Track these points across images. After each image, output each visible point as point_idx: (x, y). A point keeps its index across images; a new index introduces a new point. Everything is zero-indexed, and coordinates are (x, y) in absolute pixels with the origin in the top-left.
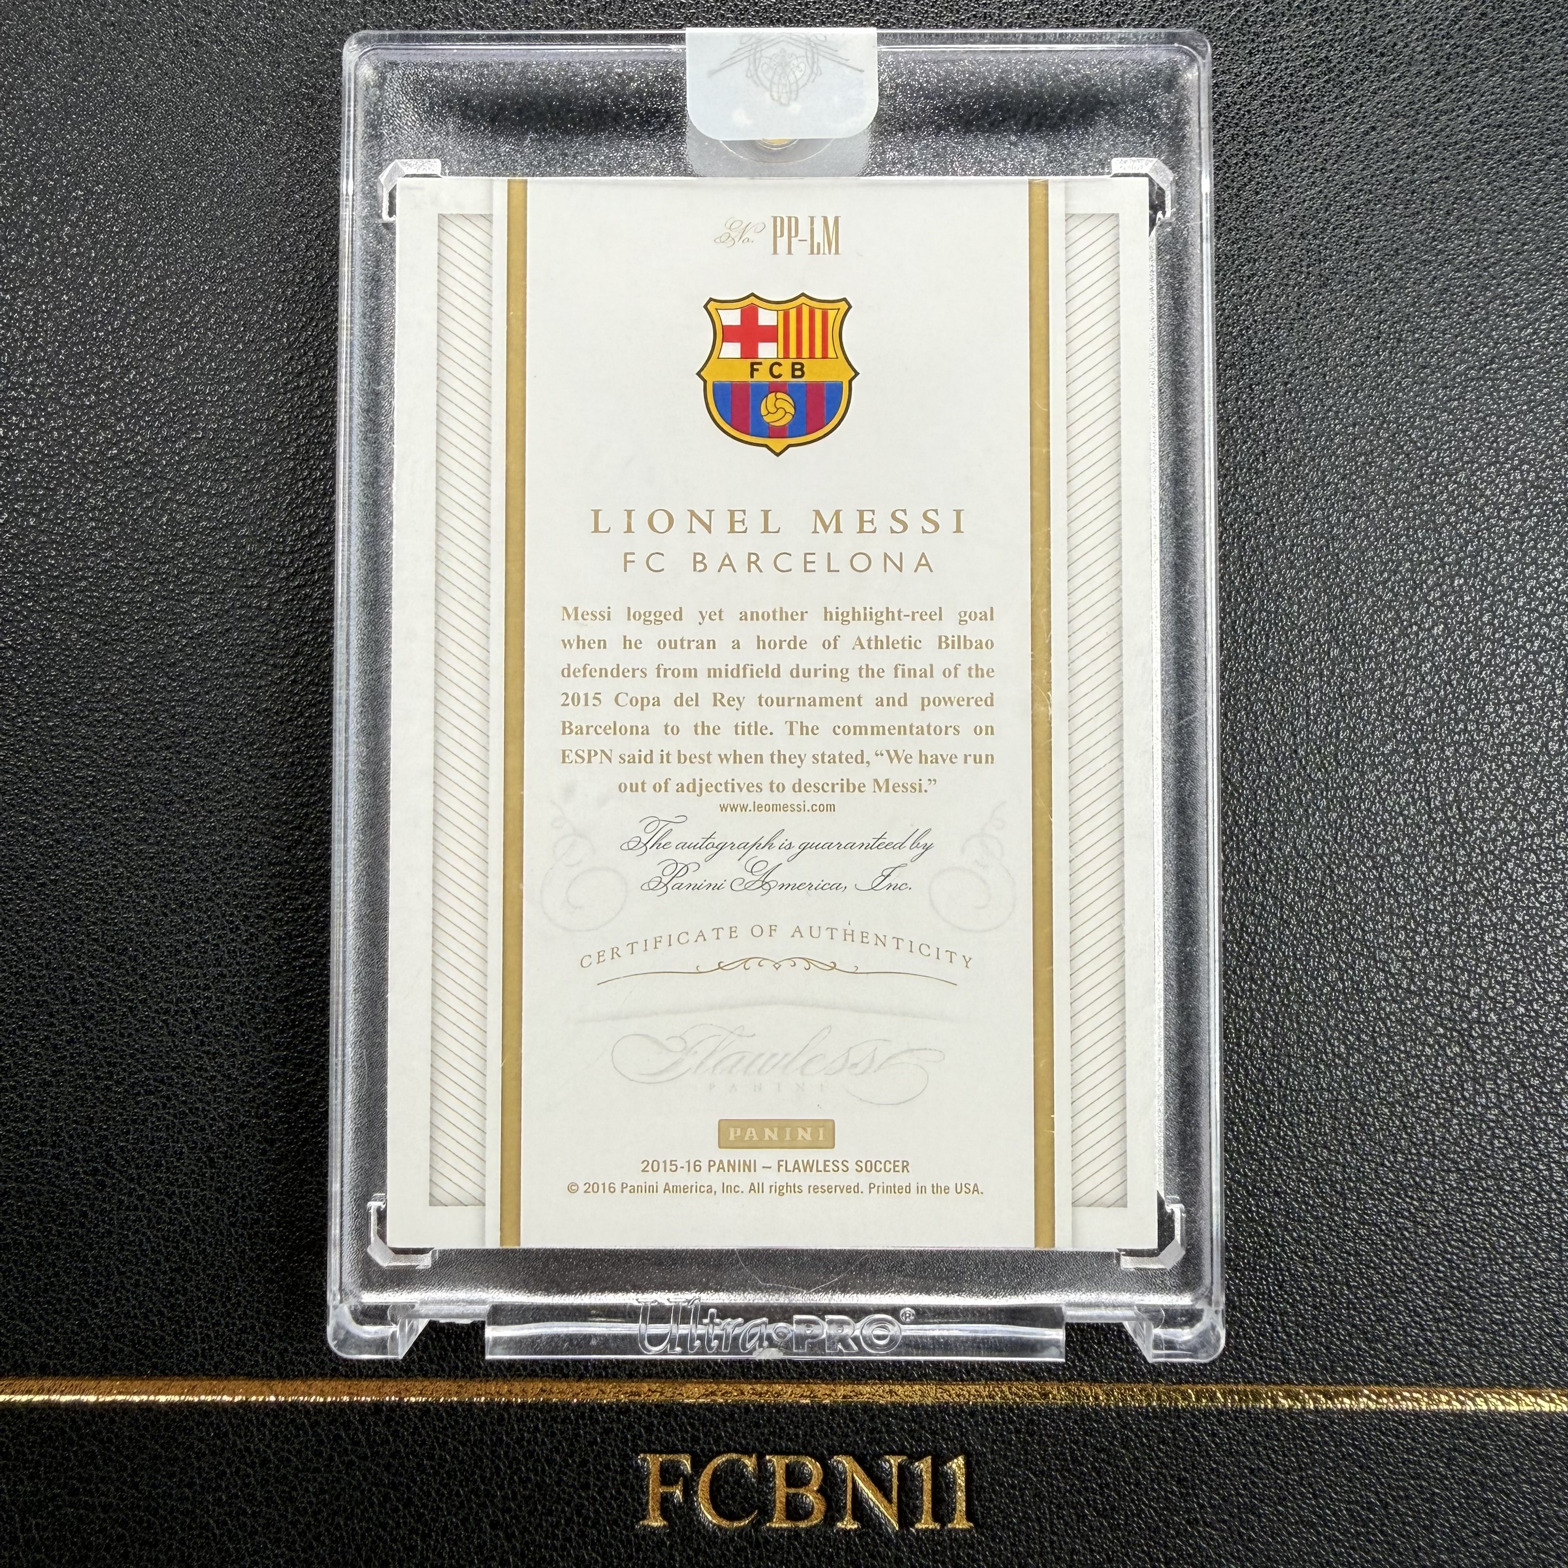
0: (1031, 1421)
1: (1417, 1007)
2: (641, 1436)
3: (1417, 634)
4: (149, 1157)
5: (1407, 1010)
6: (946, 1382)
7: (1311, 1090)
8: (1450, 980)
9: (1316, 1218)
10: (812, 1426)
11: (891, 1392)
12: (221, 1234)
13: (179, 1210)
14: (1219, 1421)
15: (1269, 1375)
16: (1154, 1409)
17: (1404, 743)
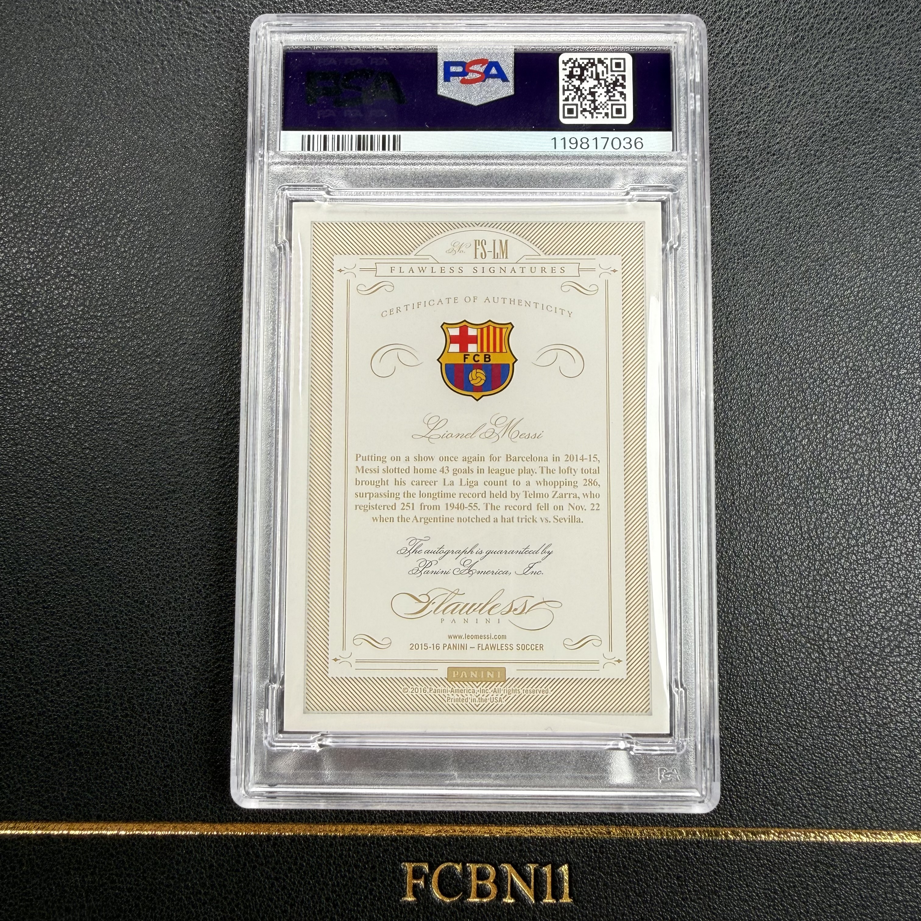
0: (602, 846)
1: (796, 633)
2: (403, 853)
3: (794, 444)
4: (155, 708)
5: (792, 634)
6: (558, 825)
7: (743, 676)
8: (813, 619)
9: (746, 741)
10: (490, 849)
11: (530, 831)
12: (190, 748)
13: (169, 735)
14: (698, 846)
15: (723, 823)
16: (664, 840)
17: (788, 499)
